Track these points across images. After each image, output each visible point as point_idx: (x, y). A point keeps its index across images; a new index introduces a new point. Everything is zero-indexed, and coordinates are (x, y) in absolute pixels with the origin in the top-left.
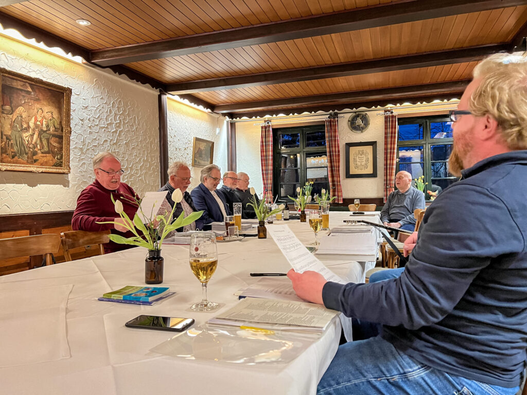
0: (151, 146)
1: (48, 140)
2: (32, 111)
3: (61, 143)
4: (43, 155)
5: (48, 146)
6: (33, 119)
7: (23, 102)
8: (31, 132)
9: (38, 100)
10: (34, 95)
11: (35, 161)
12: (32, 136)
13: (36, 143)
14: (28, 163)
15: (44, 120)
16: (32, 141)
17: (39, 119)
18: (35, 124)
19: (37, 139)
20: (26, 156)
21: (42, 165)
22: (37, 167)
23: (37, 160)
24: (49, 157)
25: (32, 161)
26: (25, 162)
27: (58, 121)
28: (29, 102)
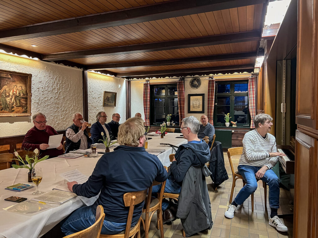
0: (78, 98)
1: (20, 100)
2: (11, 87)
3: (26, 101)
4: (17, 108)
5: (20, 103)
6: (12, 91)
7: (7, 83)
8: (10, 97)
9: (14, 81)
10: (12, 79)
11: (13, 111)
12: (11, 99)
13: (13, 102)
14: (9, 112)
15: (18, 91)
16: (11, 102)
17: (15, 90)
18: (13, 93)
19: (14, 101)
20: (8, 109)
21: (16, 112)
22: (14, 114)
23: (14, 110)
24: (20, 108)
25: (11, 111)
26: (8, 112)
27: (25, 91)
28: (10, 83)
